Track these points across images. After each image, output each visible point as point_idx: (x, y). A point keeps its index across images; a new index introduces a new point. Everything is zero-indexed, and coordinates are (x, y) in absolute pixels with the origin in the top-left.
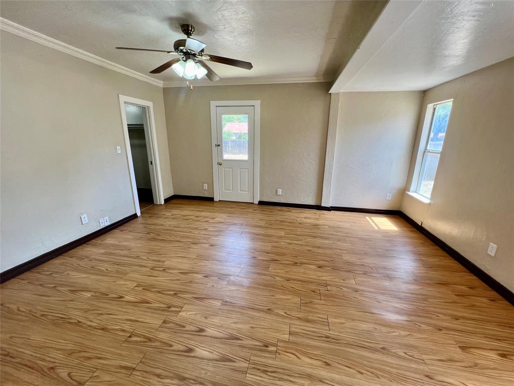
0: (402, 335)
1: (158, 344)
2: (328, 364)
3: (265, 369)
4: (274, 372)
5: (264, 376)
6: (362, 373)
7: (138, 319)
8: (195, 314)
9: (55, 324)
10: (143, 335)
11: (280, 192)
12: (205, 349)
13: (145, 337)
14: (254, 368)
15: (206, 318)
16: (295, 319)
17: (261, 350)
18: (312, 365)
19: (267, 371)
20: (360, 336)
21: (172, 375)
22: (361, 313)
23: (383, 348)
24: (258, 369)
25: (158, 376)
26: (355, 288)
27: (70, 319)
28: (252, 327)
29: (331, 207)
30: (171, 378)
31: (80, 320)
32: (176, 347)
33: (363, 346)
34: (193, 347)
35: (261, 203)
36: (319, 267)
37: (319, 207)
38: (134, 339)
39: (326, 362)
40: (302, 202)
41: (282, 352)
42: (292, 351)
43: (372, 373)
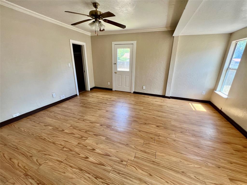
0: (195, 167)
1: (74, 153)
2: (151, 175)
3: (119, 172)
4: (123, 174)
5: (118, 175)
6: (168, 183)
7: (68, 141)
8: (93, 142)
9: (36, 138)
10: (68, 148)
11: (144, 87)
12: (94, 158)
13: (69, 149)
14: (114, 171)
15: (97, 144)
16: (139, 151)
17: (119, 163)
18: (142, 174)
19: (120, 173)
20: (171, 164)
21: (77, 167)
22: (175, 152)
23: (183, 172)
24: (116, 172)
25: (71, 167)
26: (174, 139)
27: (42, 137)
28: (117, 152)
29: (171, 97)
30: (76, 168)
31: (45, 138)
32: (82, 155)
33: (172, 169)
34: (89, 157)
35: (135, 93)
36: (157, 126)
37: (164, 96)
38: (65, 149)
39: (150, 174)
40: (155, 93)
41: (129, 165)
42: (134, 166)
43: (174, 184)
